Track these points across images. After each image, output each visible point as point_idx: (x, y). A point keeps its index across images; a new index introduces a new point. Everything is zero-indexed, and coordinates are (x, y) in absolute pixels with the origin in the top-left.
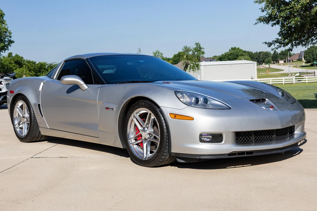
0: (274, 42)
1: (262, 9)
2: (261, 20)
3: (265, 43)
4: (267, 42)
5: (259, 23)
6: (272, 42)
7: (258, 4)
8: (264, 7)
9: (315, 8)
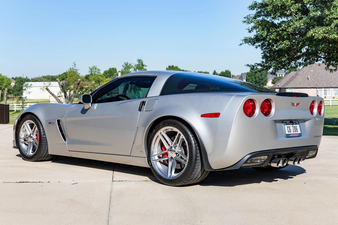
0: (256, 65)
1: (249, 30)
2: (246, 41)
3: (248, 65)
4: (250, 64)
5: (244, 44)
6: (254, 65)
7: (246, 24)
8: (251, 27)
9: (310, 32)
